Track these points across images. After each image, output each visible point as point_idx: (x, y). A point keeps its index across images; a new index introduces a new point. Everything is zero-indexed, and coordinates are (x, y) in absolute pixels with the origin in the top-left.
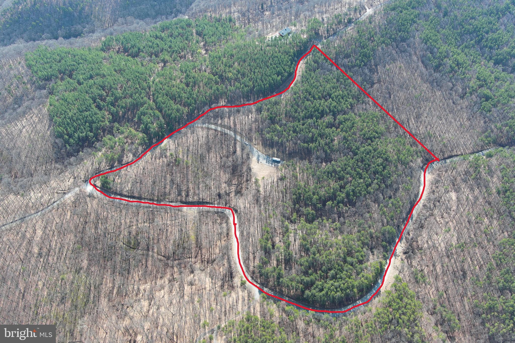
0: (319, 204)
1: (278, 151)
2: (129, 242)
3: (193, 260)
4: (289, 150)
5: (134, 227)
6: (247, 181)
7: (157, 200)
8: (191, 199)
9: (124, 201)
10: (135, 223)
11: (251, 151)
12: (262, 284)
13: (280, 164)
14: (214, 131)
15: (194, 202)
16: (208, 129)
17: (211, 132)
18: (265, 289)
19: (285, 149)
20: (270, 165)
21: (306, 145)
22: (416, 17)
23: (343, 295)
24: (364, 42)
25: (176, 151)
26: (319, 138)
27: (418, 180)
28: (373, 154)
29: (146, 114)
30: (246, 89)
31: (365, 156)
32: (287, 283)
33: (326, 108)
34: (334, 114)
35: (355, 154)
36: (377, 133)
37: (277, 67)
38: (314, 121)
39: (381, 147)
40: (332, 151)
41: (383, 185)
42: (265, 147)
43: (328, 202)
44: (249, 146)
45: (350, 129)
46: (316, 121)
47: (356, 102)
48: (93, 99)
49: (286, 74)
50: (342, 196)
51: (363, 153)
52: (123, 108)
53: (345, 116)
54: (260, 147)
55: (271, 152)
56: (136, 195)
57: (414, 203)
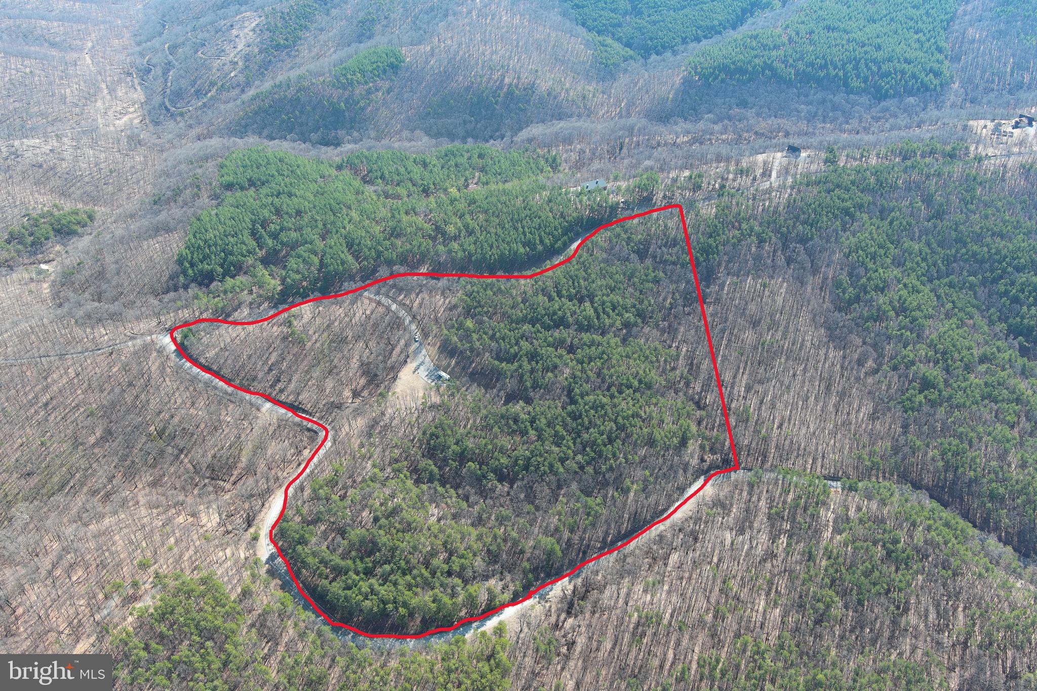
0: (454, 461)
1: (457, 363)
2: (164, 429)
4: (474, 369)
5: (183, 411)
6: (380, 395)
8: (284, 397)
10: (187, 406)
11: (417, 352)
13: (444, 385)
14: (384, 309)
15: (286, 402)
16: (379, 303)
17: (381, 310)
19: (470, 365)
20: (430, 382)
21: (497, 363)
22: (860, 207)
23: (375, 609)
24: (716, 226)
25: (310, 323)
26: (525, 359)
27: (682, 490)
28: (603, 412)
29: (299, 256)
30: (460, 254)
31: (586, 411)
32: (303, 555)
33: (569, 314)
34: (581, 328)
35: (573, 401)
36: (640, 382)
37: (530, 233)
38: (533, 330)
39: (625, 405)
40: (535, 386)
41: (590, 469)
42: (441, 352)
43: (470, 463)
44: (417, 344)
45: (591, 360)
46: (538, 331)
47: (639, 321)
48: (254, 222)
49: (540, 248)
50: (502, 461)
51: (585, 404)
52: (282, 243)
53: (597, 338)
54: (434, 351)
55: (445, 363)
56: (215, 368)
57: (643, 526)
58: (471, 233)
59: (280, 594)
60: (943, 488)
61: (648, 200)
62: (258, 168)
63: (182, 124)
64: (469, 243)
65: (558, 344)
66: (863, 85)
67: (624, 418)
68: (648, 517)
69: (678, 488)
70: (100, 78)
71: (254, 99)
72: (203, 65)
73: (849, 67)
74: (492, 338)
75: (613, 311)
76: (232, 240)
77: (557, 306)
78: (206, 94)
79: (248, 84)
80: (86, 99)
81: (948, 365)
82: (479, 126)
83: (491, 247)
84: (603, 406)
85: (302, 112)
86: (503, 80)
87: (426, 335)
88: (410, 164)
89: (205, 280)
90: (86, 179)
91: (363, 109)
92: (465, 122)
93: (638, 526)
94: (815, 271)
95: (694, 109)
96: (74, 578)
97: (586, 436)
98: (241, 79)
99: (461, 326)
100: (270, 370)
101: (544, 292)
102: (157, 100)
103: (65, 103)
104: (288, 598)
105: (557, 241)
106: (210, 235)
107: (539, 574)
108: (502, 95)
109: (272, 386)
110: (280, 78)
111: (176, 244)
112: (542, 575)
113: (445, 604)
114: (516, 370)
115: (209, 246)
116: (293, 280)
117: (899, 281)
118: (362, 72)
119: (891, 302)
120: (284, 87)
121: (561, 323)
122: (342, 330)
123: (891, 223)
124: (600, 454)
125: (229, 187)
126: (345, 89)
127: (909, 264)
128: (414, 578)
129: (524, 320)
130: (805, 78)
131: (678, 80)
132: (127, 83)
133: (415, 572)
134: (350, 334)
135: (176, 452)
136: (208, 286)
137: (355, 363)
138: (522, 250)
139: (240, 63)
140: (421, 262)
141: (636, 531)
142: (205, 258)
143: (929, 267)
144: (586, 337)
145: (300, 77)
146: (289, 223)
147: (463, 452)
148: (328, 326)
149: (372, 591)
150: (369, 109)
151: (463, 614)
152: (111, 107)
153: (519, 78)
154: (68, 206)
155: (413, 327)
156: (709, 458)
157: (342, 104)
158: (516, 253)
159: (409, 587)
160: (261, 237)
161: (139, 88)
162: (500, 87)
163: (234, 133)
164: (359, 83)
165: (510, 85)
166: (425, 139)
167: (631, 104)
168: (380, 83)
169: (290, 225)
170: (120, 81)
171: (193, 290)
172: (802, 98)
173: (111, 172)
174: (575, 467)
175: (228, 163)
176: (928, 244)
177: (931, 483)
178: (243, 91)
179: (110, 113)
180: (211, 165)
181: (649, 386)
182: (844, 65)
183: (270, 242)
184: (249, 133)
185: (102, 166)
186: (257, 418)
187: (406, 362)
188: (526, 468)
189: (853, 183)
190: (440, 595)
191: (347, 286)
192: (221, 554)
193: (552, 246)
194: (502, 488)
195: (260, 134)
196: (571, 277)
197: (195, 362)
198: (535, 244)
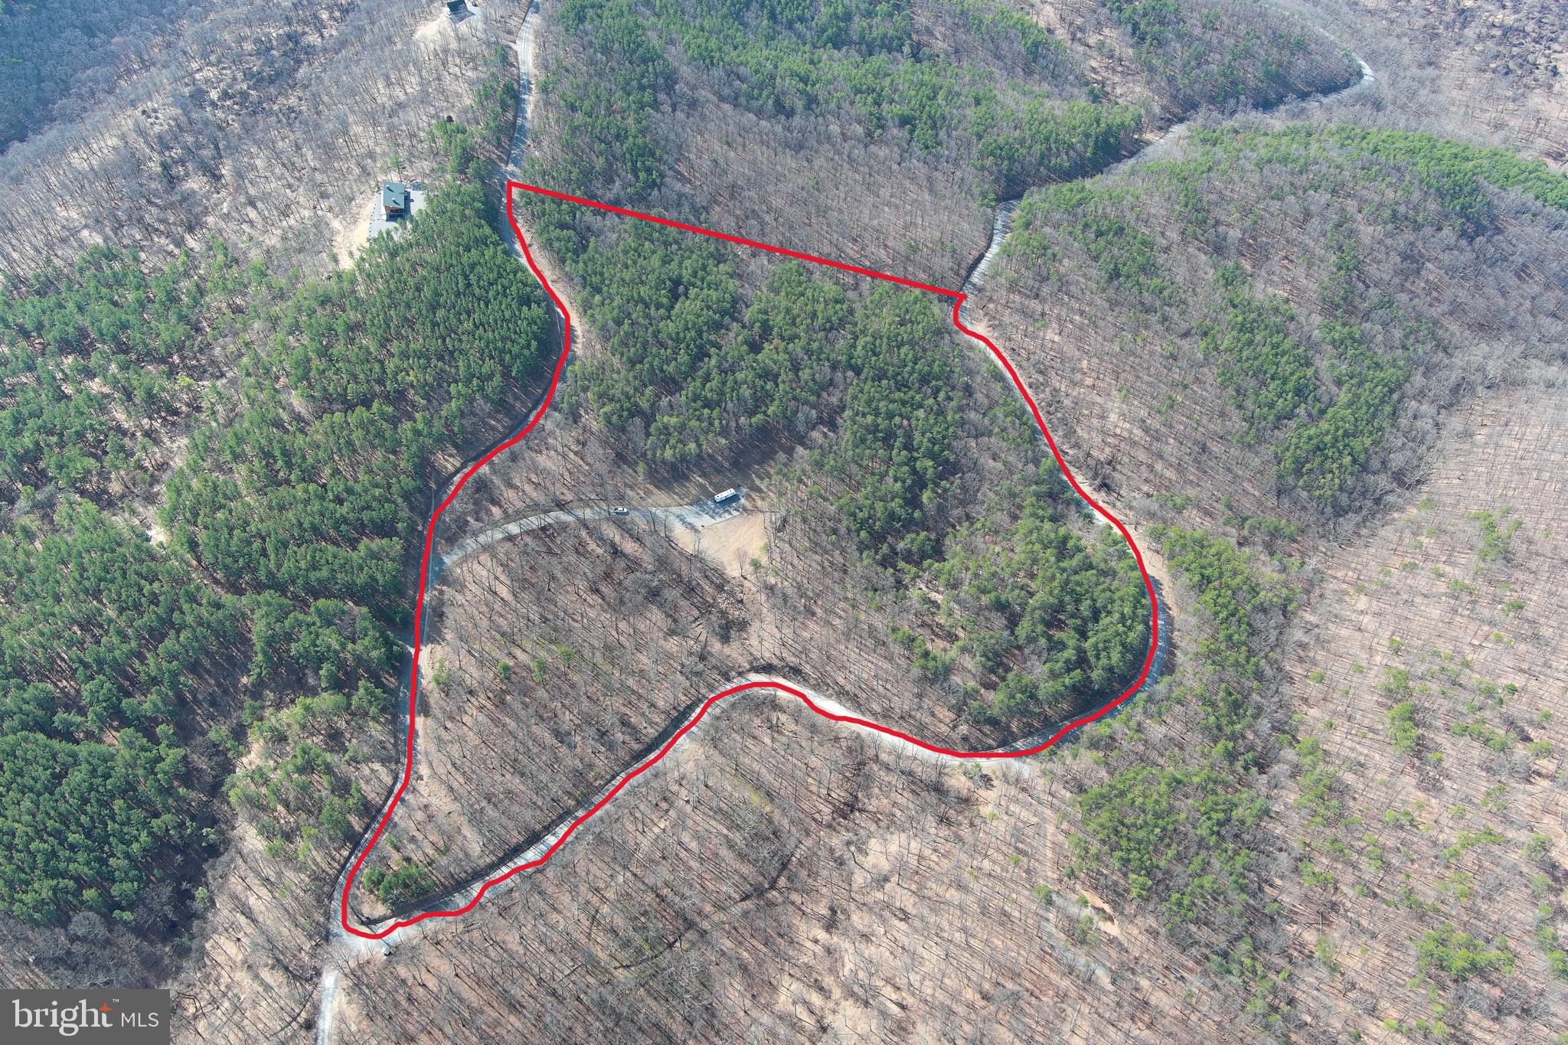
2: (636, 951)
3: (808, 842)
5: (605, 909)
6: (720, 588)
7: (579, 804)
8: (651, 731)
9: (508, 881)
10: (595, 900)
11: (653, 519)
12: (1003, 743)
13: (743, 501)
14: (508, 545)
15: (665, 730)
16: (486, 548)
17: (503, 551)
18: (1020, 745)
19: (716, 461)
20: (727, 516)
42: (670, 489)
44: (634, 514)
54: (661, 496)
55: (694, 491)
87: (620, 498)
99: (667, 432)
187: (664, 538)
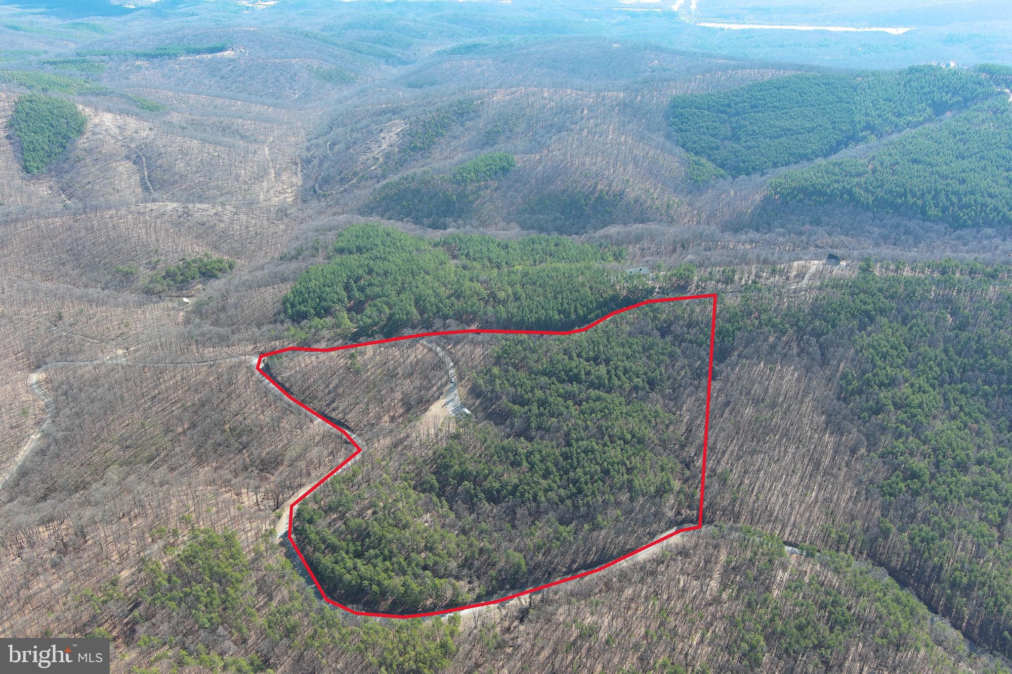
0: (454, 479)
1: (480, 404)
2: (236, 428)
4: (493, 410)
11: (450, 391)
14: (433, 355)
17: (431, 355)
21: (510, 404)
22: (882, 312)
23: (353, 583)
24: (737, 314)
25: (371, 359)
26: (535, 404)
27: (652, 535)
28: (592, 456)
29: (375, 306)
30: (504, 315)
31: (578, 453)
32: (308, 532)
33: (583, 372)
34: (592, 385)
35: (569, 444)
36: (633, 436)
37: (568, 304)
38: (549, 381)
39: (614, 453)
40: (539, 428)
41: (568, 502)
42: (470, 394)
43: (466, 482)
44: (452, 385)
45: (593, 411)
46: (553, 383)
47: (647, 386)
48: (349, 278)
49: (573, 316)
50: (494, 484)
51: (578, 448)
52: (366, 296)
53: (603, 394)
54: (464, 391)
55: (470, 402)
56: (287, 385)
57: (608, 560)
58: (517, 298)
59: (283, 559)
60: (910, 572)
61: (683, 288)
62: (368, 238)
63: (323, 204)
64: (513, 307)
65: (567, 396)
66: (940, 214)
67: (609, 464)
68: (615, 553)
69: (649, 533)
70: (271, 164)
71: (384, 188)
72: (351, 159)
73: (928, 197)
74: (513, 385)
75: (624, 374)
76: (327, 289)
77: (574, 364)
78: (349, 181)
79: (384, 177)
80: (255, 179)
81: (938, 461)
82: (568, 222)
83: (531, 312)
84: (593, 451)
85: (420, 201)
86: (595, 187)
87: (461, 378)
88: (493, 247)
89: (298, 318)
90: (236, 238)
91: (471, 202)
92: (556, 219)
93: (604, 559)
94: (824, 363)
95: (769, 224)
96: (135, 525)
97: (572, 474)
98: (379, 171)
99: (489, 371)
100: (329, 393)
101: (566, 352)
102: (311, 183)
103: (238, 181)
104: (289, 565)
105: (590, 313)
106: (312, 284)
107: (504, 585)
108: (593, 199)
109: (328, 405)
110: (410, 172)
111: (286, 290)
112: (508, 587)
113: (412, 590)
114: (526, 413)
115: (309, 292)
116: (365, 323)
117: (906, 381)
118: (477, 172)
119: (893, 397)
120: (410, 179)
121: (574, 378)
122: (396, 368)
123: (911, 329)
124: (580, 491)
125: (341, 251)
126: (459, 185)
127: (921, 367)
128: (392, 565)
129: (544, 373)
130: (882, 204)
131: (758, 198)
132: (292, 170)
133: (394, 559)
134: (400, 371)
135: (241, 447)
136: (299, 323)
137: (398, 395)
138: (557, 317)
139: (381, 160)
140: (472, 321)
141: (601, 564)
142: (303, 301)
143: (942, 372)
144: (593, 393)
145: (424, 172)
146: (376, 280)
147: (462, 473)
148: (385, 363)
149: (355, 568)
150: (477, 202)
151: (428, 602)
152: (272, 187)
153: (610, 186)
154: (215, 256)
155: (452, 371)
156: (685, 512)
157: (454, 197)
158: (551, 318)
159: (386, 570)
160: (352, 290)
161: (299, 174)
162: (592, 193)
163: (362, 214)
164: (471, 180)
165: (601, 191)
166: (518, 230)
167: (711, 216)
168: (491, 183)
169: (376, 282)
170: (286, 169)
171: (288, 324)
172: (877, 221)
173: (256, 234)
174: (556, 498)
175: (345, 233)
176: (946, 351)
177: (899, 567)
178: (379, 182)
179: (271, 192)
180: (331, 235)
181: (641, 441)
182: (923, 195)
183: (357, 294)
184: (374, 215)
185: (251, 229)
186: (308, 428)
187: (439, 398)
188: (513, 493)
189: (880, 290)
190: (410, 581)
191: (407, 332)
192: (248, 525)
193: (585, 316)
194: (486, 506)
195: (383, 216)
196: (593, 342)
197: (273, 380)
198: (569, 313)
